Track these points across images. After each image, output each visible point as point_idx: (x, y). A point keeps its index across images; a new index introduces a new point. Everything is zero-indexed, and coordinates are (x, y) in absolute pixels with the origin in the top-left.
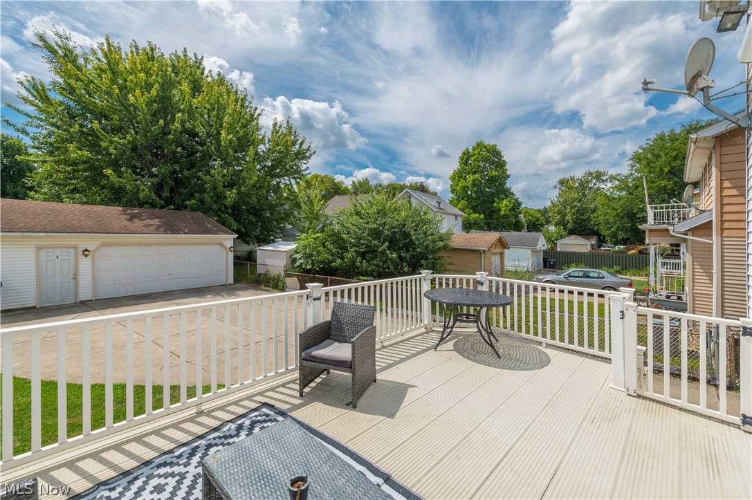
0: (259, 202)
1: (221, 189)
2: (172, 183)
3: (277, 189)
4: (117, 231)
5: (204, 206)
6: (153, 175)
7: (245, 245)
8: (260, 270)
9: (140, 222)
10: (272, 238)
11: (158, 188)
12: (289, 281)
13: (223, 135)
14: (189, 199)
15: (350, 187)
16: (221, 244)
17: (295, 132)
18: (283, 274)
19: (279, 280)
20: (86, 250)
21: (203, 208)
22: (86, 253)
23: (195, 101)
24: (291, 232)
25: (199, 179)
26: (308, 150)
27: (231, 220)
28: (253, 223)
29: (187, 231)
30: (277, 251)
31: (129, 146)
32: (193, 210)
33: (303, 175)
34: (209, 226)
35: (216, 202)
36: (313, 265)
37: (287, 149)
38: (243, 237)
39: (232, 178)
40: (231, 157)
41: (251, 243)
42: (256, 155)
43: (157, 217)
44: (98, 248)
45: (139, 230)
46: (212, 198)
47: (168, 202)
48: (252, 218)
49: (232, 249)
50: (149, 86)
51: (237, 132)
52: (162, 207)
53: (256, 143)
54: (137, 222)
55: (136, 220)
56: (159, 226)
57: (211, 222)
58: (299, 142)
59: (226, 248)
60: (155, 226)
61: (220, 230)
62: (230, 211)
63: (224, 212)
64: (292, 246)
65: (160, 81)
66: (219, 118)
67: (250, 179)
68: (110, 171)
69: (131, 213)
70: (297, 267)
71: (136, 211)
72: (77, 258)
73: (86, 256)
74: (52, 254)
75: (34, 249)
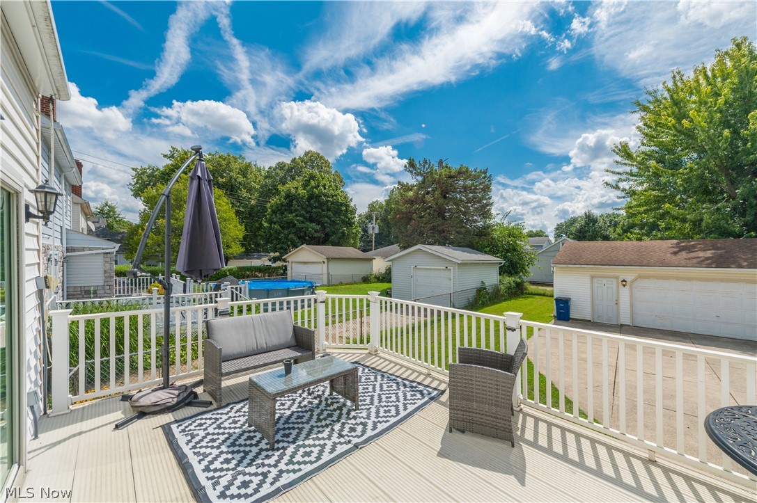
20: (624, 281)
22: (624, 283)
29: (745, 264)
44: (634, 280)
45: (677, 263)
72: (618, 287)
73: (624, 286)
74: (601, 282)
75: (589, 278)
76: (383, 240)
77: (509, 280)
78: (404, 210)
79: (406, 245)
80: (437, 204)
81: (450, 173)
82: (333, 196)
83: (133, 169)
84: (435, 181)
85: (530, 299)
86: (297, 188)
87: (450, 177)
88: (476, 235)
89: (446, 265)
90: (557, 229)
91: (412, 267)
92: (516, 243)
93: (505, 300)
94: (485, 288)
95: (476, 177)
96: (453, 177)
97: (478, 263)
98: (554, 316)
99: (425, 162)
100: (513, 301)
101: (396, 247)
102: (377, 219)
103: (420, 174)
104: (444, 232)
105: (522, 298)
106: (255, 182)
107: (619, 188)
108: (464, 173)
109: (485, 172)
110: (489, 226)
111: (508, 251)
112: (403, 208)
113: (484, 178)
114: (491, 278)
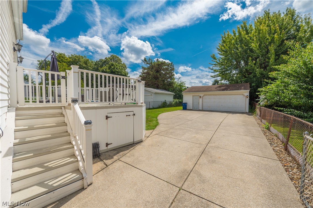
22: (200, 97)
44: (203, 96)
56: (222, 89)
59: (245, 96)
74: (195, 97)
75: (192, 96)
77: (177, 100)
78: (143, 77)
82: (120, 72)
83: (38, 61)
86: (106, 69)
89: (151, 94)
103: (148, 64)
106: (90, 67)
113: (171, 65)
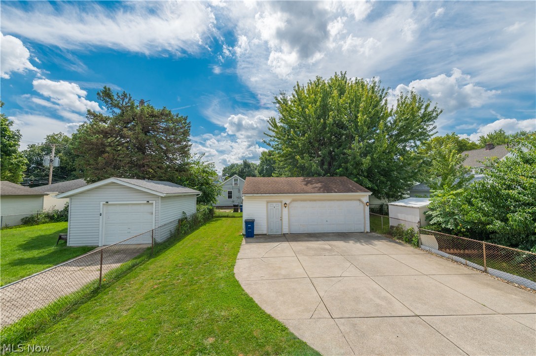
0: (388, 164)
1: (359, 158)
2: (329, 159)
3: (403, 152)
4: (299, 192)
5: (348, 172)
6: (319, 156)
7: (378, 200)
8: (392, 223)
9: (311, 186)
10: (399, 194)
11: (322, 163)
12: (423, 238)
13: (359, 117)
14: (338, 169)
15: (477, 143)
16: (360, 200)
17: (420, 99)
18: (416, 230)
19: (413, 236)
20: (285, 204)
21: (347, 174)
23: (341, 101)
24: (420, 188)
25: (344, 154)
26: (434, 110)
27: (366, 181)
28: (383, 182)
29: (336, 190)
30: (409, 207)
31: (307, 140)
32: (341, 175)
33: (429, 136)
34: (351, 186)
35: (355, 168)
36: (457, 225)
37: (413, 115)
38: (376, 193)
39: (366, 149)
40: (365, 132)
41: (382, 198)
42: (385, 127)
43: (320, 182)
44: (291, 202)
45: (310, 191)
46: (352, 165)
47: (327, 172)
48: (382, 178)
49: (368, 204)
50: (315, 101)
51: (370, 112)
52: (324, 175)
53: (385, 117)
54: (310, 186)
55: (309, 185)
56: (321, 188)
57: (351, 183)
58: (424, 107)
59: (363, 203)
60: (318, 188)
61: (359, 189)
62: (366, 174)
63: (361, 175)
64: (426, 203)
65: (321, 96)
66: (357, 106)
67: (381, 147)
68: (298, 157)
69: (307, 181)
70: (433, 225)
71: (310, 179)
72: (282, 208)
73: (286, 207)
74: (272, 205)
75: (265, 203)
76: (64, 173)
77: (204, 207)
78: (95, 140)
79: (95, 178)
80: (137, 138)
81: (152, 112)
84: (135, 116)
85: (219, 222)
87: (153, 116)
88: (177, 171)
89: (148, 200)
90: (224, 171)
91: (102, 203)
92: (208, 178)
93: (202, 225)
94: (186, 218)
95: (178, 122)
96: (155, 116)
97: (181, 196)
98: (243, 235)
99: (125, 95)
100: (207, 225)
101: (81, 181)
102: (58, 152)
103: (117, 106)
104: (144, 167)
105: (213, 221)
107: (270, 145)
108: (167, 115)
109: (185, 119)
110: (188, 164)
111: (202, 184)
112: (94, 139)
113: (185, 123)
114: (190, 207)
